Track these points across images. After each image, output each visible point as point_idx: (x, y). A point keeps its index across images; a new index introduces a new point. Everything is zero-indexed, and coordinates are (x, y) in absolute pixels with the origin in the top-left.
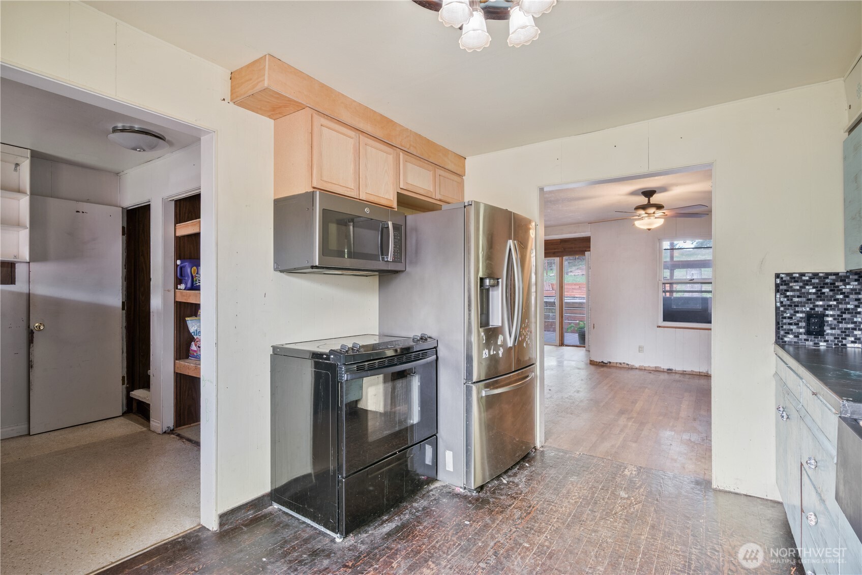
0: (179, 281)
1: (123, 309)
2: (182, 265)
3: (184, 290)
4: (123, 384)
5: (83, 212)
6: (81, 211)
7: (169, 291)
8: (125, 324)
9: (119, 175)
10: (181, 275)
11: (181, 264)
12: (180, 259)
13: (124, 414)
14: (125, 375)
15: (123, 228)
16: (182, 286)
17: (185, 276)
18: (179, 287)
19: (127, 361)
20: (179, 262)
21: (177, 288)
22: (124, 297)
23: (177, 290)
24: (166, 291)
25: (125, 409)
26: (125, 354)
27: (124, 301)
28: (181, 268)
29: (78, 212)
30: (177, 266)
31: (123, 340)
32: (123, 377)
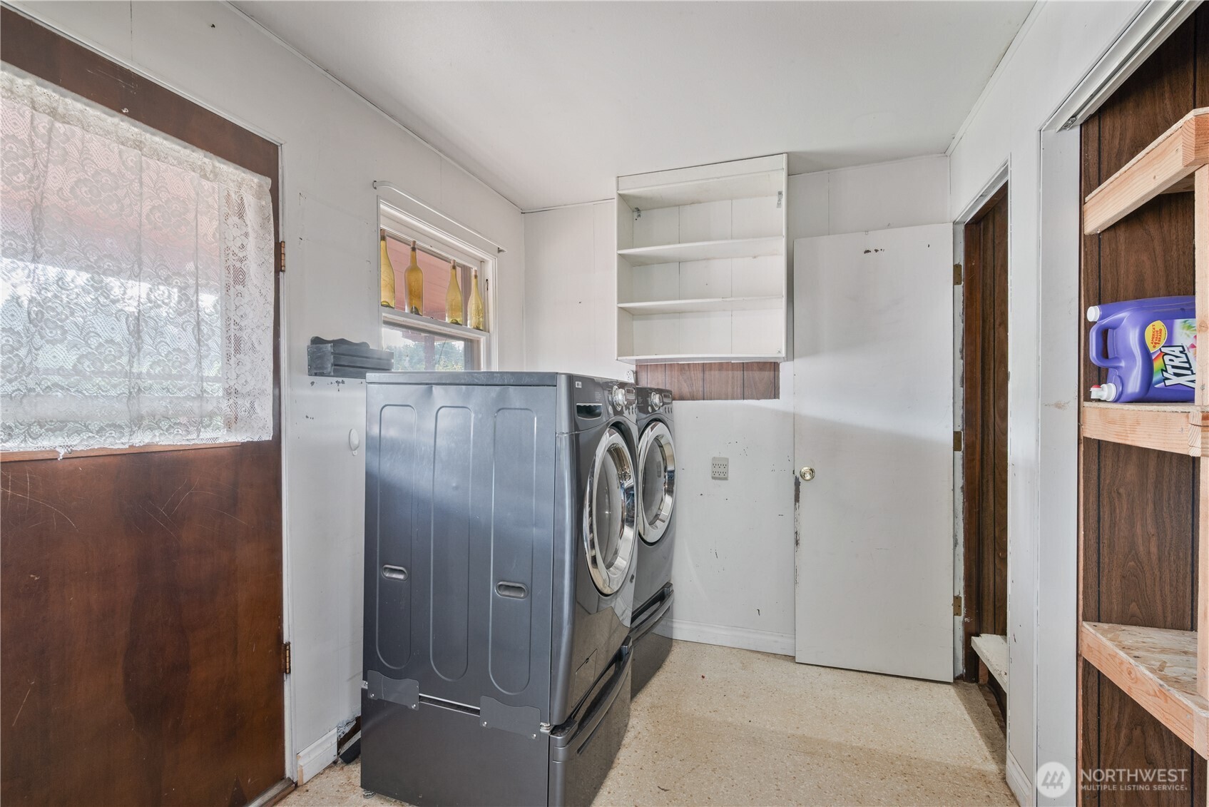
0: (1093, 374)
1: (956, 447)
2: (1105, 321)
3: (1116, 401)
4: (957, 613)
5: (876, 251)
6: (872, 249)
7: (1059, 406)
8: (960, 482)
9: (948, 153)
10: (1104, 353)
11: (1102, 318)
12: (1099, 302)
13: (958, 679)
14: (962, 595)
15: (957, 267)
16: (1107, 391)
17: (1117, 359)
18: (1095, 392)
19: (965, 565)
20: (1093, 313)
21: (1088, 398)
22: (959, 421)
23: (1087, 404)
24: (1049, 406)
25: (961, 669)
26: (961, 549)
27: (958, 429)
28: (1104, 333)
29: (867, 251)
30: (1089, 325)
31: (955, 516)
32: (957, 599)
